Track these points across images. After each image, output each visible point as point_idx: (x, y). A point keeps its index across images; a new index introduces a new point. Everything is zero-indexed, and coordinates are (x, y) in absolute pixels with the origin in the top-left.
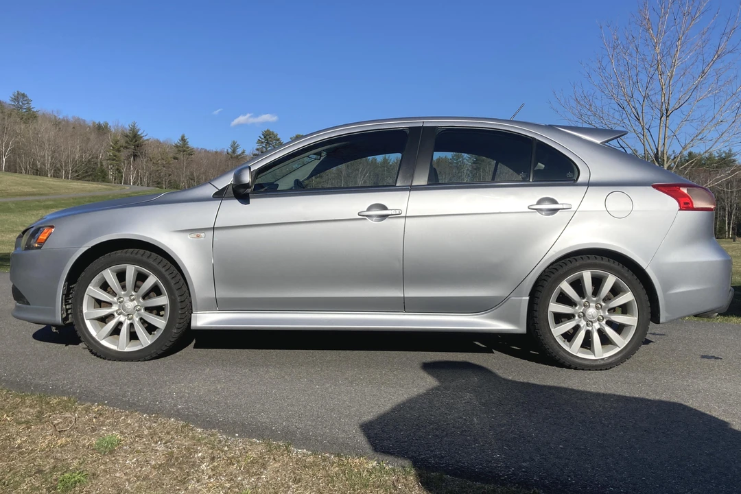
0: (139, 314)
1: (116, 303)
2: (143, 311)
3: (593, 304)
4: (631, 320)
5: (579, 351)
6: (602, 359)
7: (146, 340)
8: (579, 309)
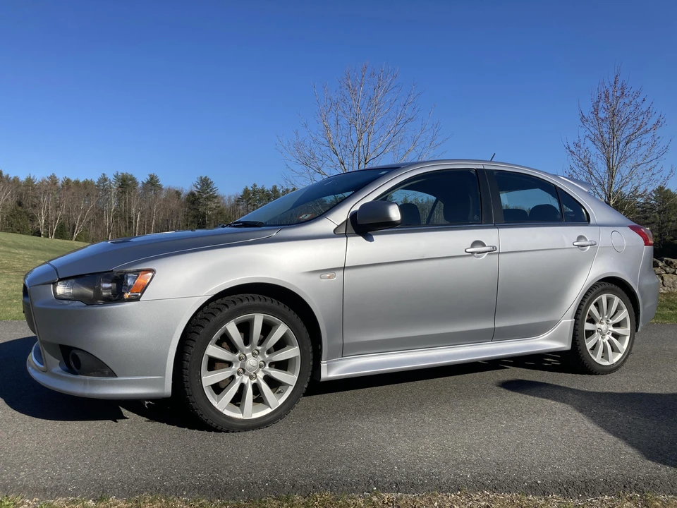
0: (263, 371)
1: (237, 362)
2: (267, 367)
3: (604, 321)
4: (626, 331)
5: (601, 360)
6: (613, 364)
7: (275, 401)
8: (598, 325)
